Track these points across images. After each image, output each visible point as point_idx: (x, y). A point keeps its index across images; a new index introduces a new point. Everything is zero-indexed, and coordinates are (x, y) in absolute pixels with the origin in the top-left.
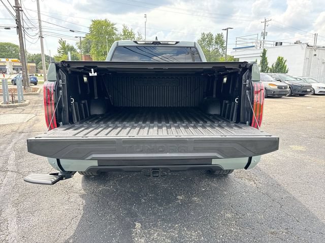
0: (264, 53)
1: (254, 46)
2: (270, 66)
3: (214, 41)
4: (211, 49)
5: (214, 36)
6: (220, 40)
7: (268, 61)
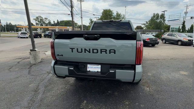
0: (184, 23)
1: (178, 19)
2: (187, 29)
3: (160, 17)
4: (158, 21)
5: (160, 15)
6: (163, 16)
7: (186, 27)
